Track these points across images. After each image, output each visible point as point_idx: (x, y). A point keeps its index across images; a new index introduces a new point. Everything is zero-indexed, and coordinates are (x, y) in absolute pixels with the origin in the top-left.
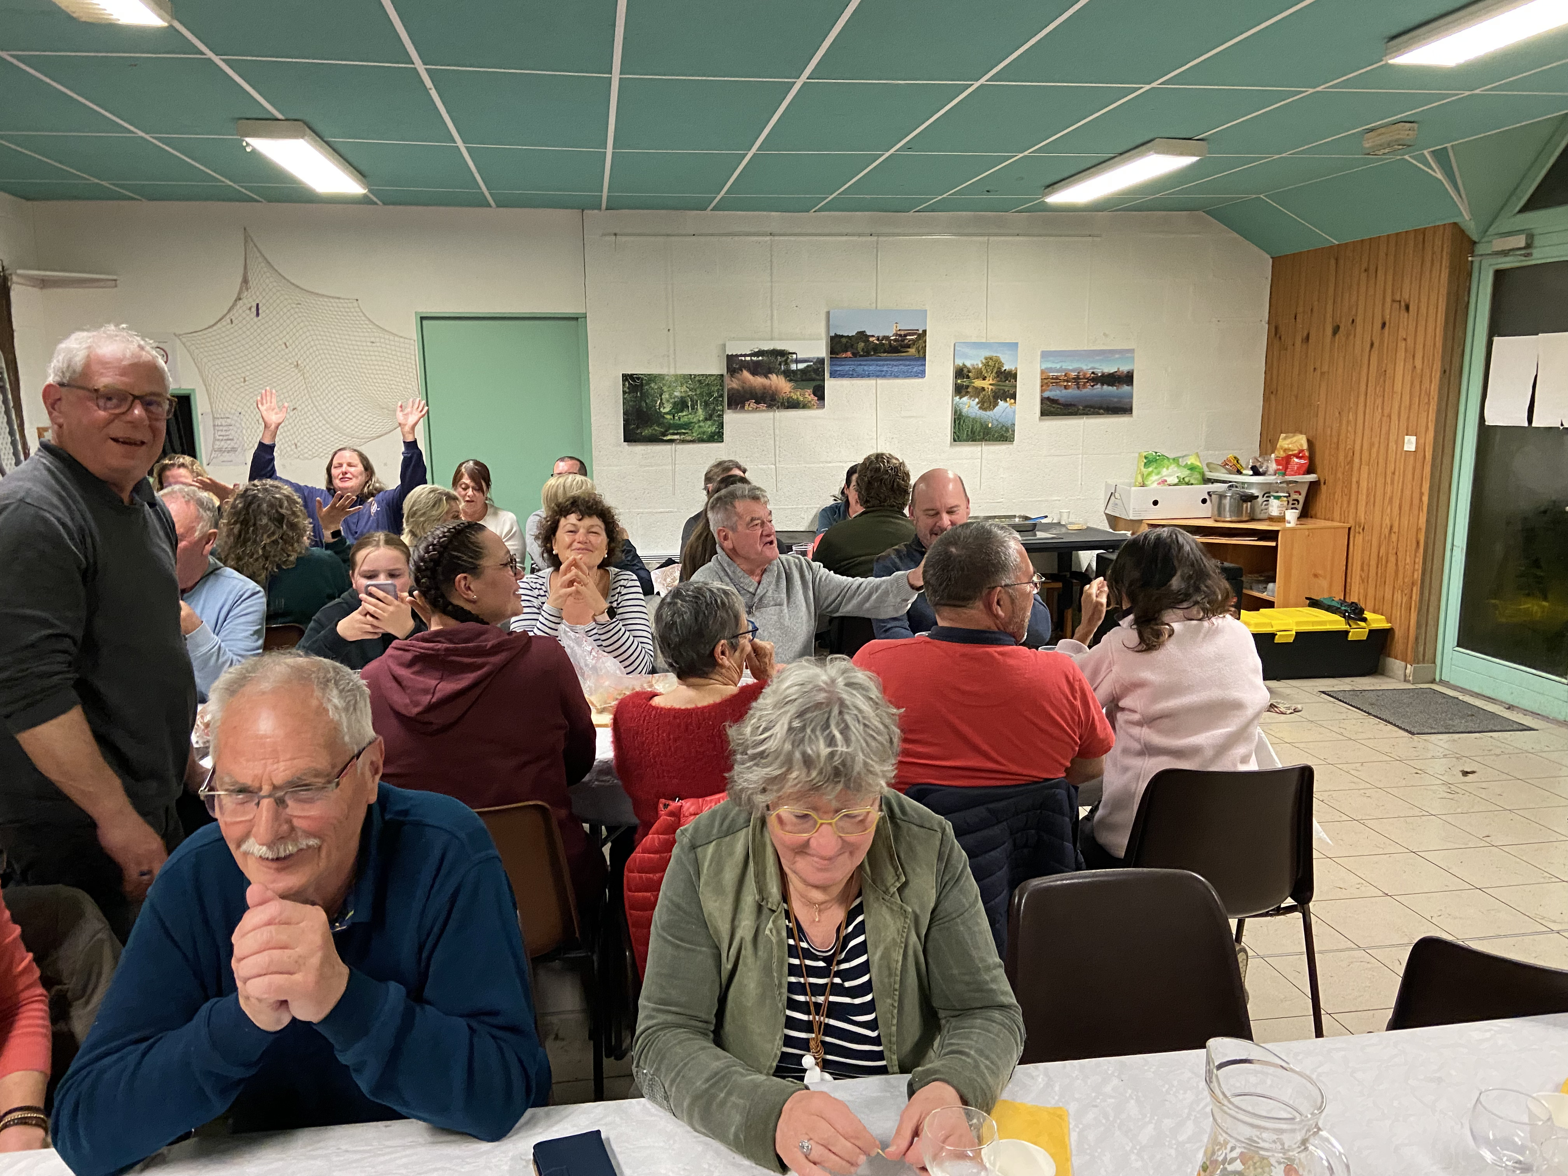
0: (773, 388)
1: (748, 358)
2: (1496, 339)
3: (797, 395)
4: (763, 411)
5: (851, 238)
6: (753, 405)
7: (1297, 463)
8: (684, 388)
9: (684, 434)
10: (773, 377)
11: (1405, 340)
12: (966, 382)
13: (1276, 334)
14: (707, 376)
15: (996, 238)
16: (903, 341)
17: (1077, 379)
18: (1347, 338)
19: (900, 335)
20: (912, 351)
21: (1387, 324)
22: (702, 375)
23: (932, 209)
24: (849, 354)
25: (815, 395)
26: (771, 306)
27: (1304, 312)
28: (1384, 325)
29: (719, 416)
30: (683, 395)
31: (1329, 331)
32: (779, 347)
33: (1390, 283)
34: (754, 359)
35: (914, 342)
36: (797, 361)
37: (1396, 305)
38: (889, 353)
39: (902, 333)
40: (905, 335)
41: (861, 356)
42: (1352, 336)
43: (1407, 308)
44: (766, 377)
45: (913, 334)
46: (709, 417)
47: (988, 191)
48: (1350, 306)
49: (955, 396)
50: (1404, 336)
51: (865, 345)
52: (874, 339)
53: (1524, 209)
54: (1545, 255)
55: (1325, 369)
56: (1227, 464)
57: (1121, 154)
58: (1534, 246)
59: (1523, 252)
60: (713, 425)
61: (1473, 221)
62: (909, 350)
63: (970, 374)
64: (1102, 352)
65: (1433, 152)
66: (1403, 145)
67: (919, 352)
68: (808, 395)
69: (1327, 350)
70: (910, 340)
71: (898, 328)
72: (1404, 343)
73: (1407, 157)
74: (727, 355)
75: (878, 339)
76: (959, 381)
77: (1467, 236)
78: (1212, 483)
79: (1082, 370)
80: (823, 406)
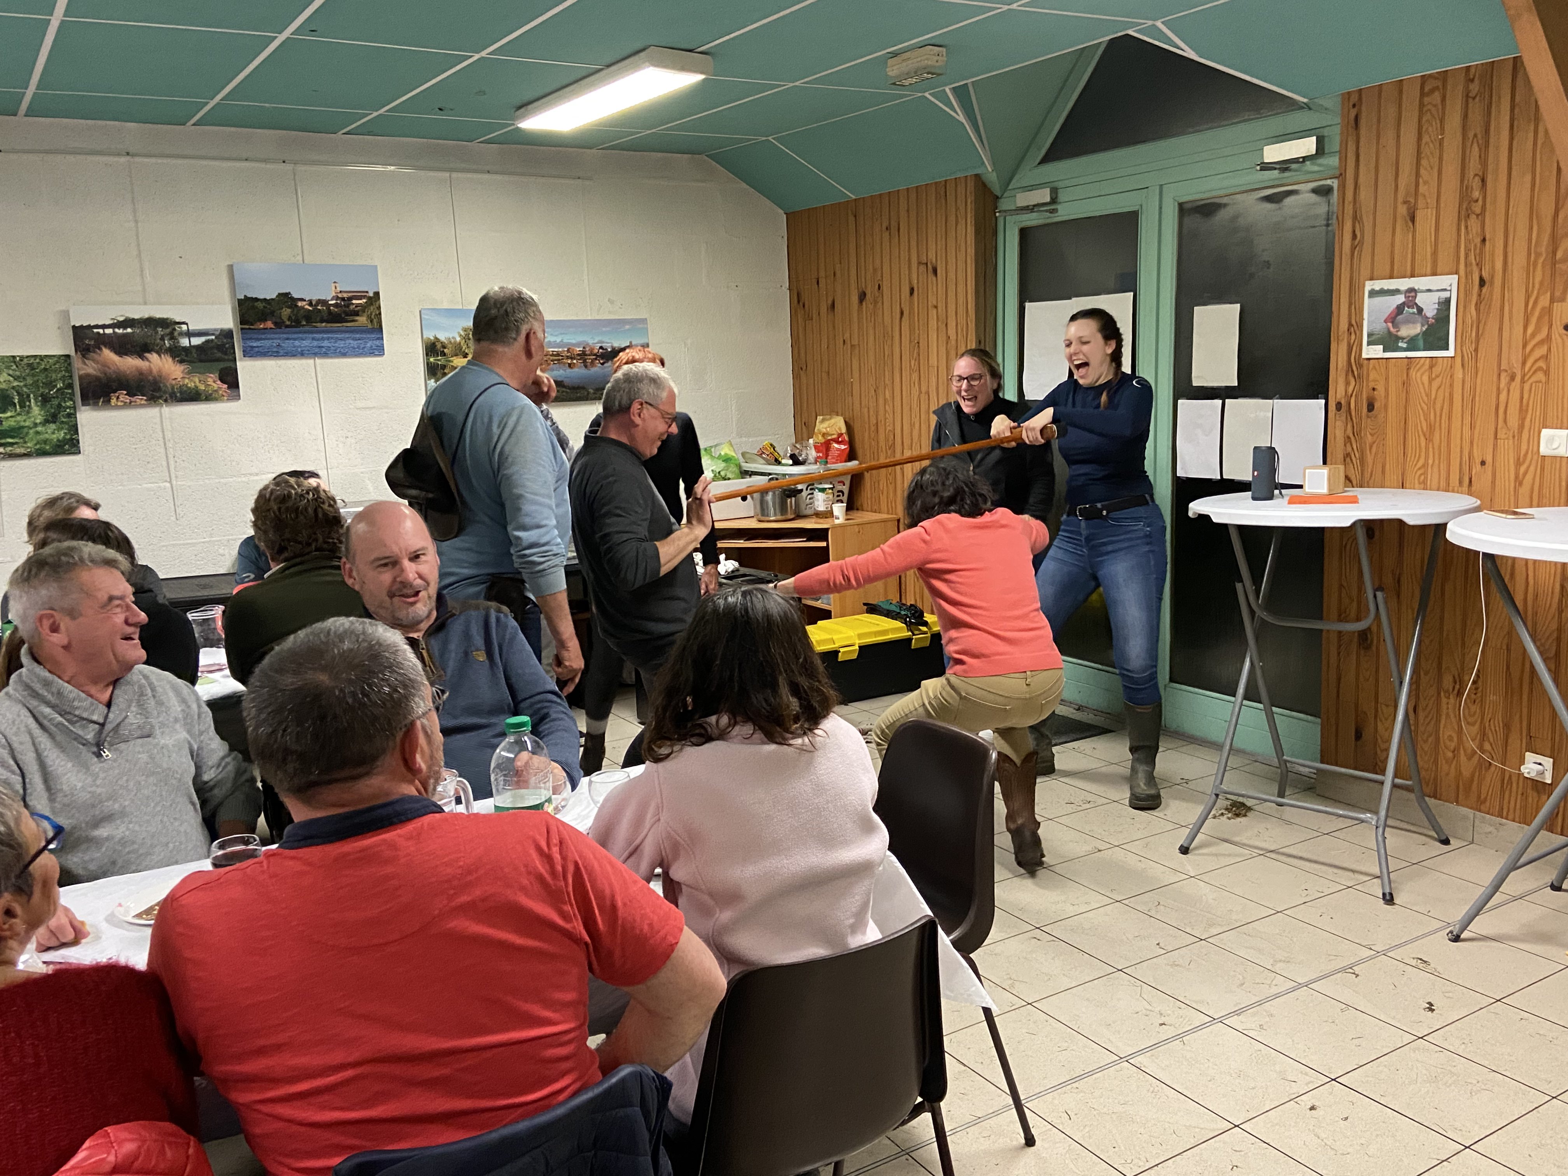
0: (155, 371)
1: (109, 331)
2: (1028, 305)
3: (194, 382)
4: (142, 406)
5: (253, 164)
6: (128, 399)
7: (838, 450)
9: (12, 444)
10: (154, 357)
11: (936, 307)
12: (441, 360)
13: (799, 302)
14: (42, 358)
15: (460, 175)
16: (348, 306)
17: (583, 355)
18: (875, 306)
19: (343, 299)
20: (362, 320)
21: (916, 289)
22: (35, 356)
23: (366, 130)
24: (269, 324)
26: (139, 255)
27: (826, 277)
28: (912, 291)
29: (69, 415)
31: (855, 299)
32: (158, 315)
33: (913, 243)
34: (121, 331)
35: (364, 308)
36: (189, 334)
37: (922, 268)
38: (328, 322)
39: (345, 295)
40: (350, 299)
41: (287, 326)
42: (880, 304)
43: (935, 271)
44: (142, 357)
45: (360, 298)
46: (52, 419)
47: (440, 109)
48: (875, 270)
49: (429, 379)
50: (935, 303)
51: (292, 312)
52: (304, 303)
53: (1045, 160)
54: (1066, 212)
55: (855, 342)
56: (763, 453)
57: (609, 66)
58: (1059, 200)
59: (1048, 208)
60: (59, 429)
61: (994, 174)
62: (357, 318)
63: (446, 350)
64: (609, 322)
65: (954, 90)
66: (933, 74)
67: (372, 321)
68: (213, 382)
69: (855, 319)
70: (357, 305)
71: (339, 289)
72: (935, 311)
73: (927, 95)
74: (74, 327)
75: (310, 303)
76: (432, 360)
77: (989, 189)
78: (750, 476)
79: (588, 344)
80: (238, 397)
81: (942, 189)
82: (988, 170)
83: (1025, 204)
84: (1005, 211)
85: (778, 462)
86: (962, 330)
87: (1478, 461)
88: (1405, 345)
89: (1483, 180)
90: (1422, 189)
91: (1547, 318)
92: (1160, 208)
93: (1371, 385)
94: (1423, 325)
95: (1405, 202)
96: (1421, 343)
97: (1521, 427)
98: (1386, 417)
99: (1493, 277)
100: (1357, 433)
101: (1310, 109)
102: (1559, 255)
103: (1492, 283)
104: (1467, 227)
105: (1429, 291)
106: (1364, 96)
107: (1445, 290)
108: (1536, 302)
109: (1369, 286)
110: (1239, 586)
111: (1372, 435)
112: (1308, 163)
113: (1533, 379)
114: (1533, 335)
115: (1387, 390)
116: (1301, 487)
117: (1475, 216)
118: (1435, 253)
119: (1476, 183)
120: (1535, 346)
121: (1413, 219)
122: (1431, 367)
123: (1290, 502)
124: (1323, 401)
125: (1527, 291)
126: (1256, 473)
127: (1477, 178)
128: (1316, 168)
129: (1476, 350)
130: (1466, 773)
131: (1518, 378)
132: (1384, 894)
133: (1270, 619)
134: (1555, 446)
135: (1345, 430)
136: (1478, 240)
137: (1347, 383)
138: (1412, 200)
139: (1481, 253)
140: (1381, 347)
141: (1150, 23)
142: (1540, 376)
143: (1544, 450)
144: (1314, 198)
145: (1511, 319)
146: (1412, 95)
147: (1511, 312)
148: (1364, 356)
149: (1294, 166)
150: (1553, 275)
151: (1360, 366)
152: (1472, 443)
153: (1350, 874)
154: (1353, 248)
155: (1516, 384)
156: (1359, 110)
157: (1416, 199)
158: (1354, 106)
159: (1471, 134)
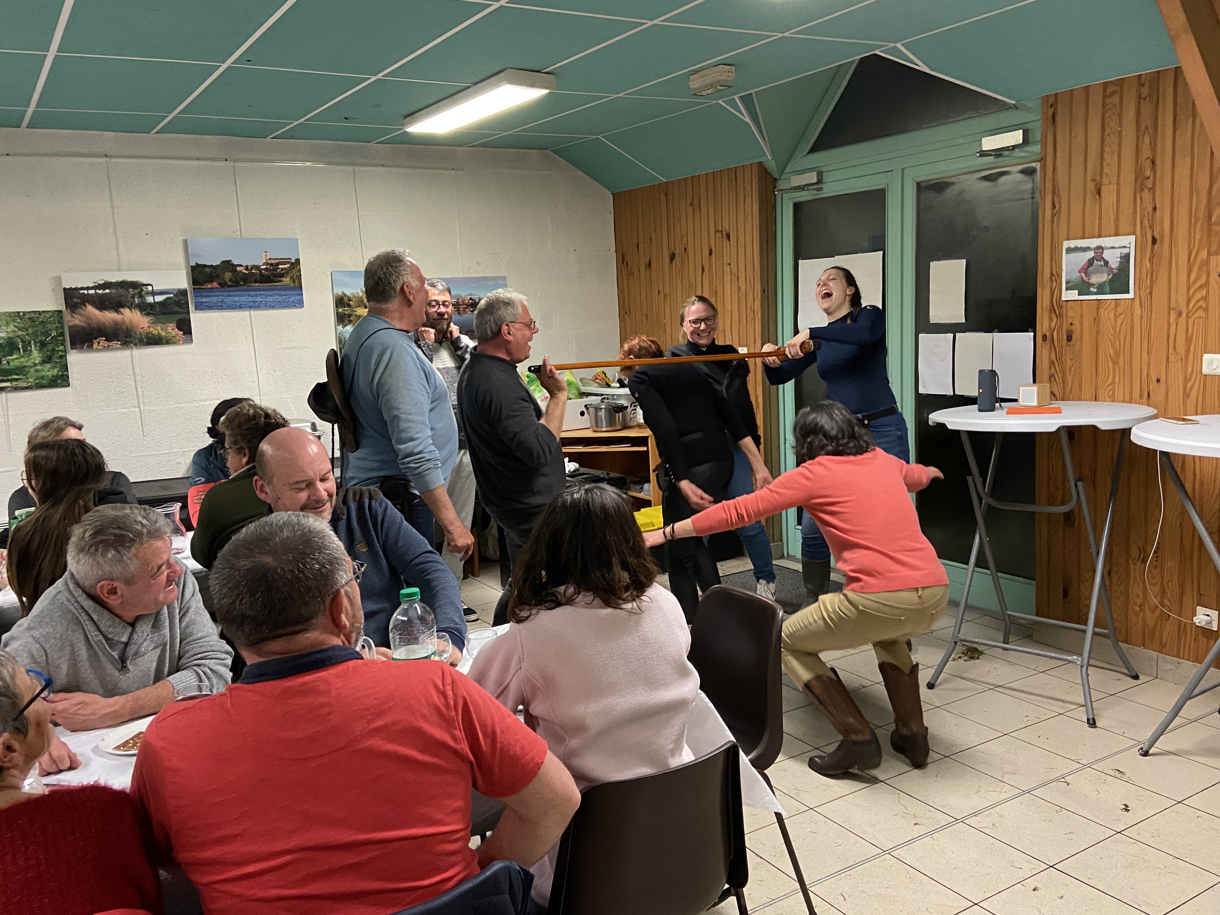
0: (127, 322)
1: (92, 292)
2: (800, 261)
3: (158, 330)
4: (117, 349)
5: (202, 163)
6: (106, 344)
8: (11, 328)
9: (17, 380)
10: (126, 311)
11: (729, 264)
12: (347, 311)
13: (623, 262)
14: (40, 313)
15: (362, 168)
16: (275, 270)
18: (682, 264)
19: (272, 265)
20: (286, 280)
21: (714, 251)
22: (35, 312)
23: (290, 135)
24: (215, 285)
25: (179, 329)
26: (115, 234)
27: (644, 241)
28: (711, 252)
29: (61, 357)
30: (11, 335)
31: (667, 259)
32: (130, 279)
33: (712, 216)
34: (101, 292)
35: (287, 272)
36: (154, 293)
37: (719, 235)
38: (260, 282)
39: (273, 262)
40: (277, 264)
41: (229, 286)
42: (686, 262)
43: (728, 237)
44: (117, 311)
45: (285, 263)
46: (47, 360)
47: (346, 119)
48: (682, 237)
49: (338, 325)
50: (729, 262)
51: (233, 275)
52: (242, 268)
53: (813, 150)
54: (830, 190)
55: (668, 292)
56: (597, 378)
57: (475, 84)
58: (824, 181)
59: (816, 187)
60: (53, 368)
61: (774, 163)
62: (283, 279)
63: (351, 303)
64: (478, 279)
65: (741, 98)
66: (725, 86)
67: (294, 281)
68: (171, 330)
69: (667, 275)
70: (283, 269)
71: (268, 257)
72: (729, 267)
73: (720, 102)
74: (65, 289)
75: (247, 268)
76: (340, 310)
77: (770, 174)
78: (587, 396)
79: (461, 297)
80: (191, 341)
81: (733, 174)
82: (769, 160)
83: (797, 185)
84: (782, 190)
85: (608, 385)
86: (750, 282)
87: (1154, 378)
88: (1095, 290)
89: (1153, 162)
90: (1106, 170)
91: (1205, 268)
92: (903, 186)
93: (1070, 321)
94: (1109, 275)
95: (1093, 180)
96: (1107, 289)
97: (1188, 352)
98: (1081, 346)
99: (1162, 237)
100: (1059, 359)
101: (1017, 109)
102: (1214, 218)
103: (1162, 241)
104: (1141, 198)
105: (1113, 248)
106: (1059, 100)
107: (1125, 247)
108: (1196, 256)
109: (1066, 244)
110: (970, 479)
111: (1071, 360)
112: (1017, 150)
113: (1194, 317)
114: (1195, 282)
115: (1081, 324)
116: (1016, 400)
117: (1147, 190)
118: (1117, 219)
119: (1148, 164)
120: (1197, 289)
121: (1099, 193)
122: (1117, 306)
123: (1007, 413)
124: (1032, 334)
125: (1189, 247)
126: (981, 391)
127: (1148, 161)
128: (1023, 154)
129: (1151, 293)
130: (1151, 623)
131: (1184, 315)
132: (1088, 720)
133: (994, 503)
134: (1214, 367)
135: (1050, 356)
136: (1150, 209)
137: (1051, 320)
138: (1098, 178)
139: (1153, 219)
140: (1077, 291)
141: (892, 45)
142: (1201, 313)
143: (1205, 370)
144: (1021, 177)
145: (1177, 268)
146: (1096, 99)
147: (1177, 262)
148: (1063, 299)
149: (1006, 153)
150: (1209, 235)
151: (1060, 306)
152: (1149, 365)
153: (1062, 704)
154: (1053, 216)
155: (1183, 319)
156: (1056, 109)
157: (1102, 178)
158: (1051, 106)
159: (1143, 126)
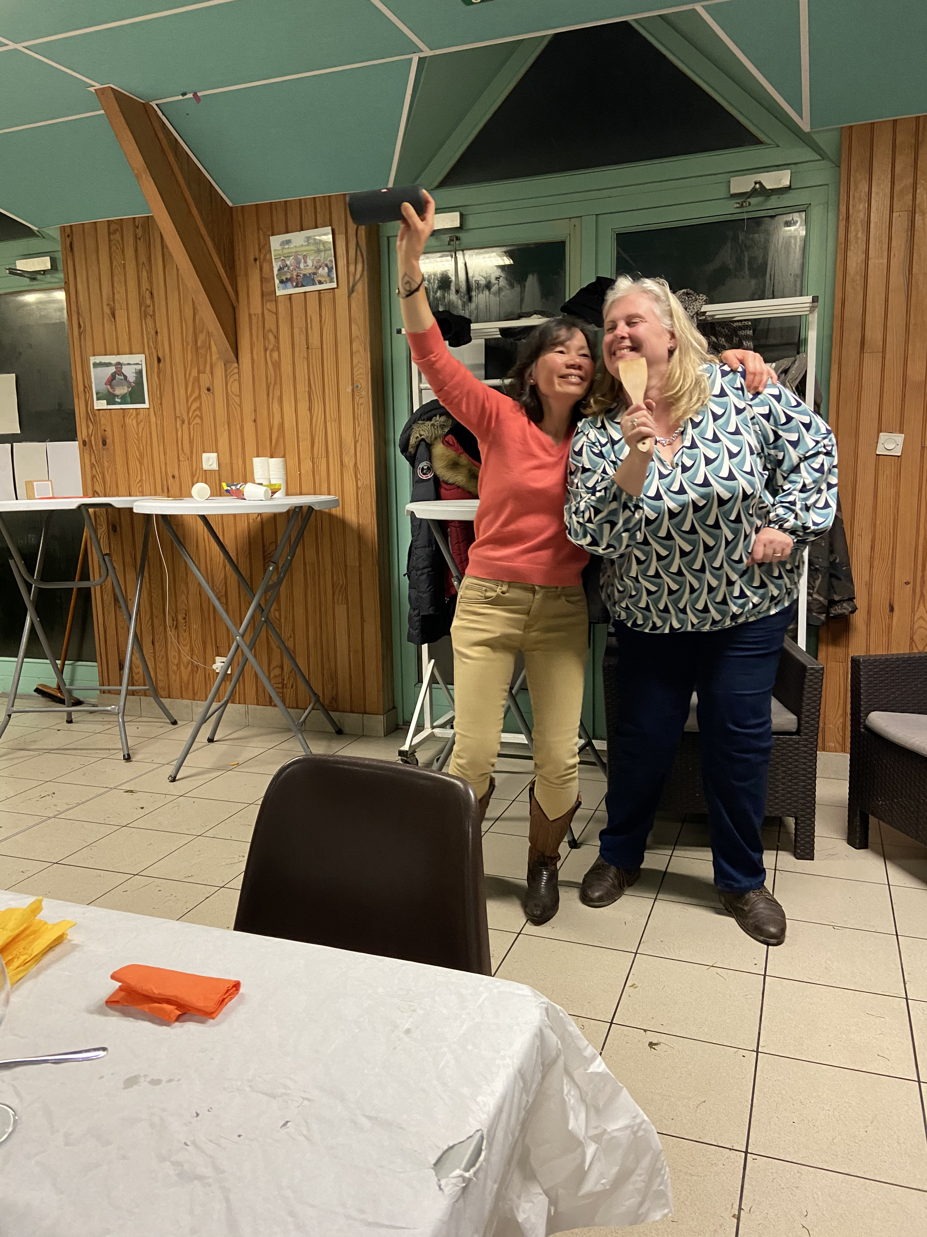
87: (170, 475)
88: (119, 401)
89: (151, 293)
90: (117, 297)
91: (197, 383)
93: (103, 428)
94: (128, 388)
95: (108, 305)
96: (129, 399)
97: (192, 452)
98: (114, 450)
99: (164, 357)
100: (98, 461)
101: (44, 238)
103: (165, 361)
104: (146, 323)
106: (73, 230)
107: (138, 364)
108: (190, 374)
109: (93, 360)
110: (11, 562)
111: (107, 462)
112: (49, 276)
113: (193, 423)
114: (191, 395)
115: (112, 430)
117: (149, 317)
118: (129, 340)
119: (148, 295)
120: (193, 401)
121: (114, 316)
122: (137, 414)
124: (77, 442)
125: (184, 366)
127: (148, 292)
129: (161, 404)
130: (185, 677)
131: (186, 421)
132: (124, 756)
134: (210, 463)
135: (90, 460)
136: (153, 332)
137: (88, 427)
139: (156, 341)
140: (105, 401)
142: (198, 420)
143: (205, 467)
145: (178, 384)
146: (103, 232)
147: (177, 379)
148: (96, 408)
149: (39, 277)
150: (197, 356)
151: (94, 415)
152: (166, 464)
154: (80, 334)
155: (186, 425)
156: (72, 240)
157: (114, 303)
158: (68, 236)
159: (141, 262)
